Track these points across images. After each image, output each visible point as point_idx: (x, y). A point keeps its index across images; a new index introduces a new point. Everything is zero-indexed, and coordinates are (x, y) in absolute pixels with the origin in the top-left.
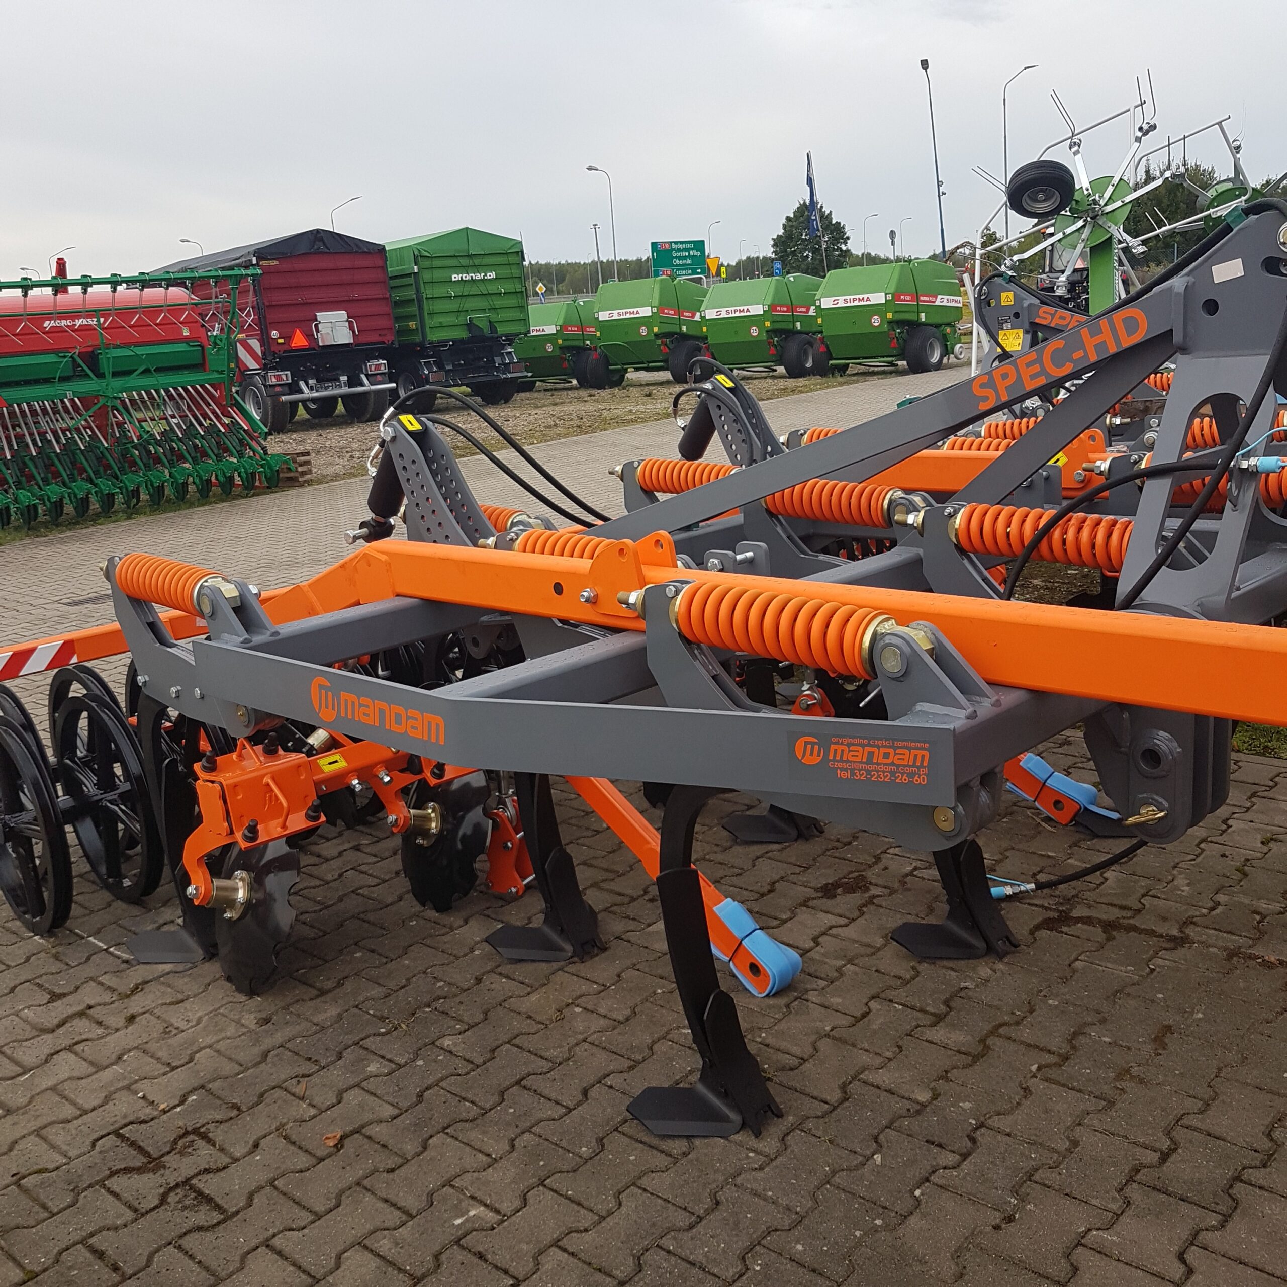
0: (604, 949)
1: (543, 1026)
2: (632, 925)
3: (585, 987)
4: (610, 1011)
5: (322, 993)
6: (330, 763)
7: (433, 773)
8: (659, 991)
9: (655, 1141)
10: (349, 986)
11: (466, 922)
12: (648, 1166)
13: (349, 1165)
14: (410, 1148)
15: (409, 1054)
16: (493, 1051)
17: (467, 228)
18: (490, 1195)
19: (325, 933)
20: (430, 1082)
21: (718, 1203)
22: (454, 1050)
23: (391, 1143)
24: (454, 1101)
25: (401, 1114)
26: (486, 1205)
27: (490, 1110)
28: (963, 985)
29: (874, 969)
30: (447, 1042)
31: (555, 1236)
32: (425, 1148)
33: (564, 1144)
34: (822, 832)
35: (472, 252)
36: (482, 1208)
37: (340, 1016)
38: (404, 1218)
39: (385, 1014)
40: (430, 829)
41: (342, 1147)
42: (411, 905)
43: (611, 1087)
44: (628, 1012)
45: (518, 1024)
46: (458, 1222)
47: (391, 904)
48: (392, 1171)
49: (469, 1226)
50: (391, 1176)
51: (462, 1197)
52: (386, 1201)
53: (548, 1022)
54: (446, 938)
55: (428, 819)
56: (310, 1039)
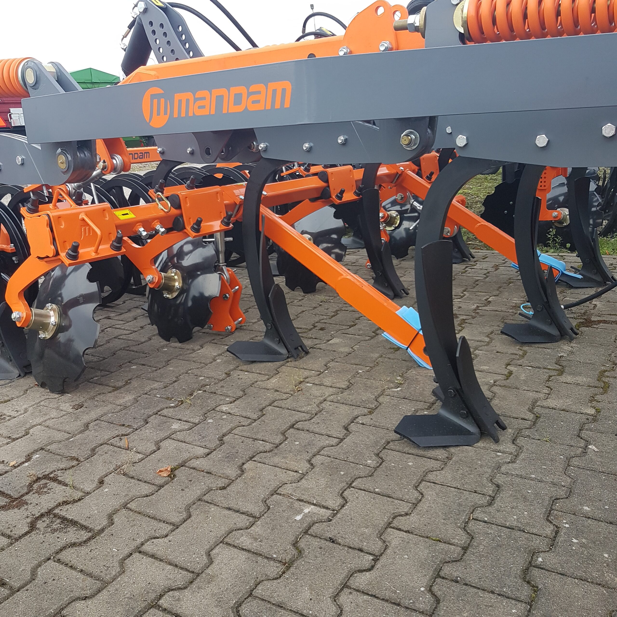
0: (307, 353)
1: (290, 395)
2: (317, 341)
3: (307, 373)
4: (333, 384)
5: (116, 388)
6: (123, 215)
7: (193, 228)
8: (360, 371)
9: (421, 452)
10: (135, 383)
11: (202, 347)
12: (426, 468)
13: (186, 487)
14: (232, 472)
15: (200, 416)
16: (261, 410)
17: (91, 68)
18: (314, 497)
19: (104, 359)
20: (225, 431)
21: (498, 486)
22: (231, 412)
23: (213, 470)
24: (250, 441)
25: (212, 452)
26: (315, 505)
27: (280, 444)
28: (560, 355)
29: (495, 352)
30: (224, 408)
31: (386, 520)
32: (243, 471)
33: (351, 459)
34: (407, 294)
35: (94, 81)
36: (312, 507)
37: (136, 400)
38: (251, 519)
39: (170, 396)
40: (174, 286)
41: (175, 476)
42: (158, 341)
43: (363, 424)
44: (347, 383)
45: (271, 395)
46: (298, 518)
47: (144, 342)
48: (224, 488)
49: (309, 520)
50: (225, 492)
51: (291, 500)
52: (229, 509)
53: (292, 393)
54: (193, 355)
55: (171, 279)
56: (118, 414)
